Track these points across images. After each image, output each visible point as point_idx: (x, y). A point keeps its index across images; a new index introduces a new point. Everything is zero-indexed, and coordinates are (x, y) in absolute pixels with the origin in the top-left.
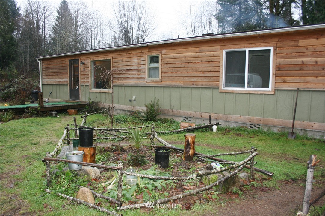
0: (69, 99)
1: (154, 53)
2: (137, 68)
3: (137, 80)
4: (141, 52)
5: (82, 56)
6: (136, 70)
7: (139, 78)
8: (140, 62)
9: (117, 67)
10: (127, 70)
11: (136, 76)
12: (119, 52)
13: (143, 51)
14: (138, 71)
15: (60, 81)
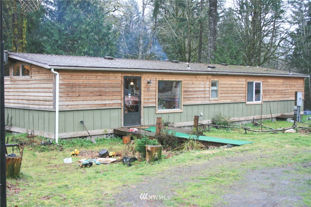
0: (123, 126)
1: (215, 79)
2: (204, 90)
3: (204, 99)
4: (206, 77)
5: (144, 74)
6: (203, 91)
7: (204, 97)
8: (206, 86)
9: (187, 89)
10: (195, 91)
11: (203, 96)
12: (188, 75)
13: (208, 77)
14: (204, 92)
15: (105, 105)
